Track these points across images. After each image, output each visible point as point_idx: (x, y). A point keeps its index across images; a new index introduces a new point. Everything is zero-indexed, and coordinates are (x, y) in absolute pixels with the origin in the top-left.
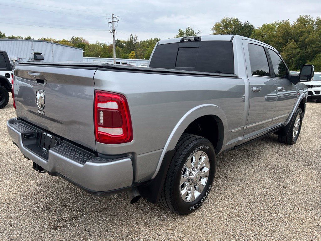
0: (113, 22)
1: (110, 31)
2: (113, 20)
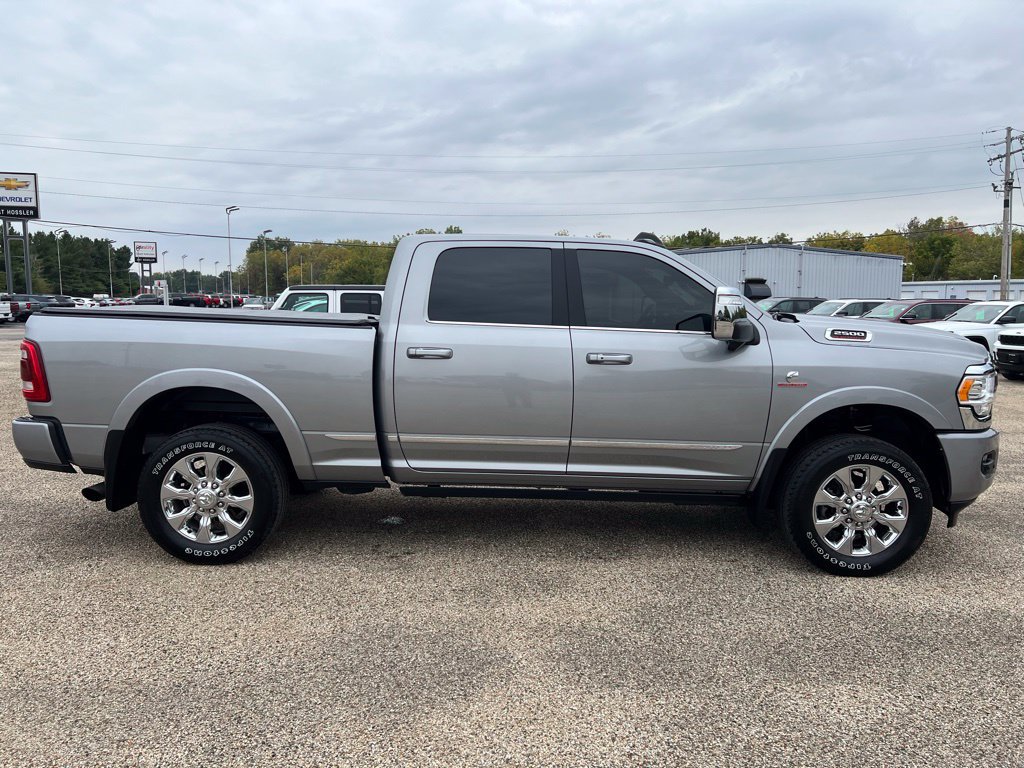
0: (1008, 155)
1: (995, 187)
2: (1008, 148)
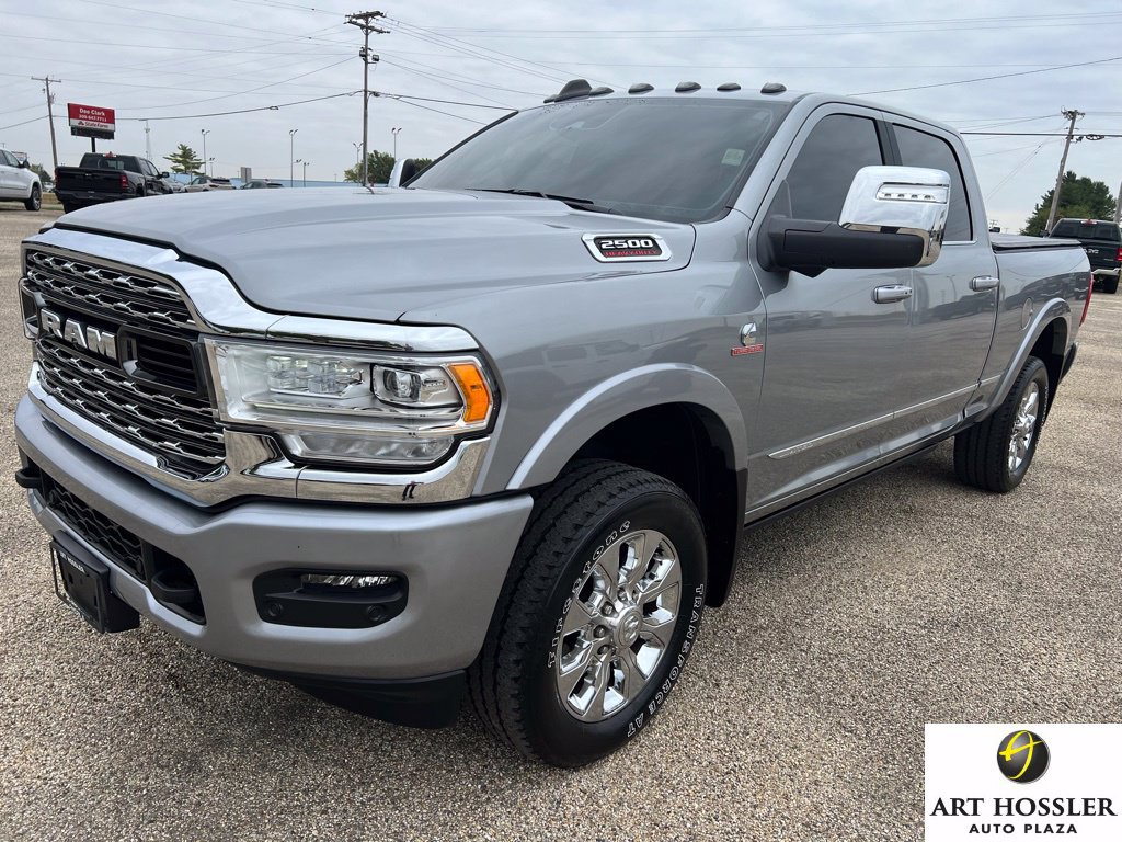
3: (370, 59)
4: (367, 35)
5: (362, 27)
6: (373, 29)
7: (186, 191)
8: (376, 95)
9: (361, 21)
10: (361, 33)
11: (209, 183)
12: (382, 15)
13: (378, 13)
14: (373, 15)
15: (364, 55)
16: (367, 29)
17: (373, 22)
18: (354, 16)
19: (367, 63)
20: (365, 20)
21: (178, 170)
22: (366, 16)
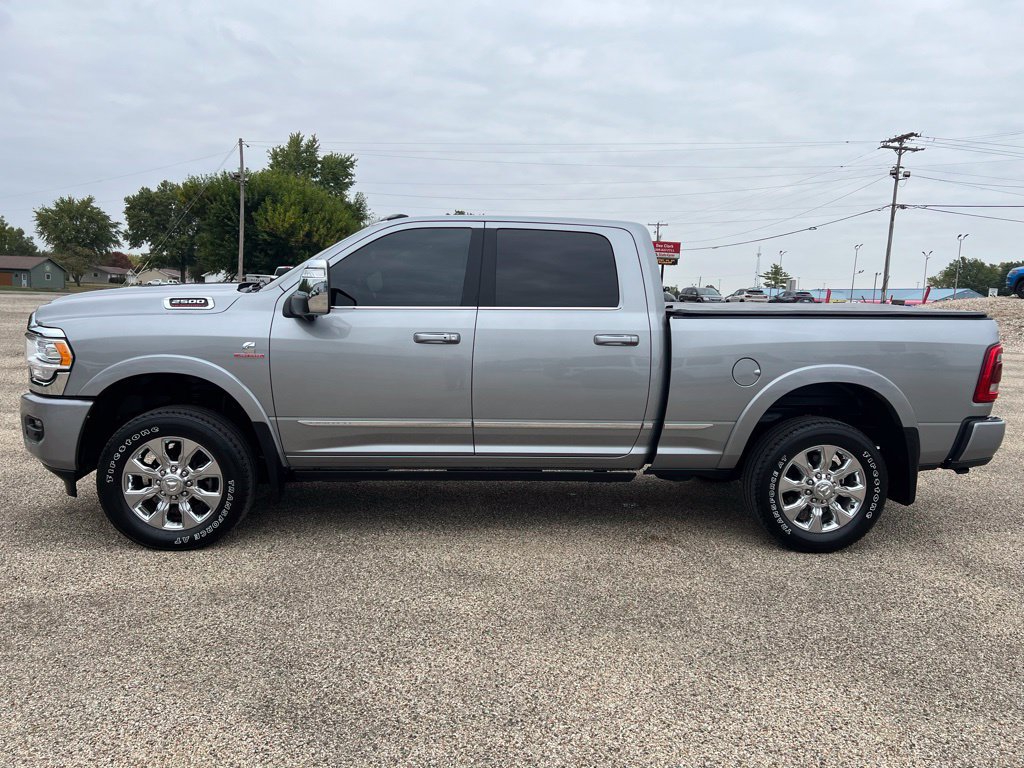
3: (900, 176)
4: (900, 155)
5: (896, 149)
6: (906, 149)
7: (728, 301)
8: (903, 207)
9: (896, 144)
10: (894, 154)
11: (746, 294)
12: (916, 135)
13: (912, 134)
14: (907, 137)
15: (895, 174)
16: (900, 150)
17: (907, 143)
18: (890, 141)
19: (897, 180)
20: (900, 144)
21: (768, 285)
22: (900, 139)
